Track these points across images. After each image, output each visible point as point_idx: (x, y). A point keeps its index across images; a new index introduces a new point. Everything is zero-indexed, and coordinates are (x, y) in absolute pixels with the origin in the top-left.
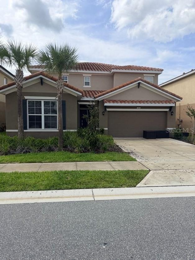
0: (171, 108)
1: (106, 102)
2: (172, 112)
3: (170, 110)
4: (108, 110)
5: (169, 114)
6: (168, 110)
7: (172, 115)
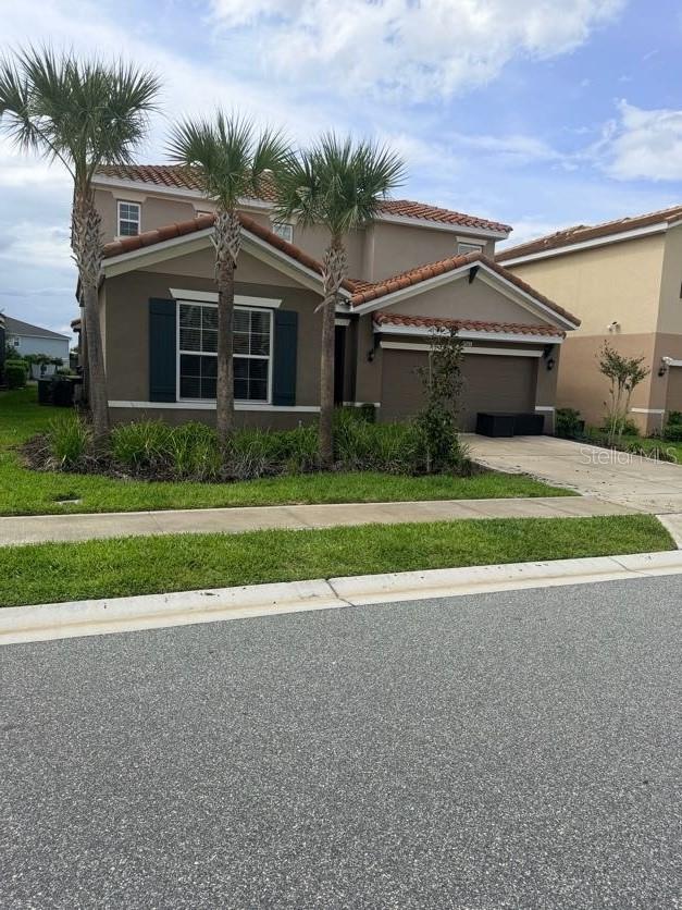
0: (549, 349)
1: (386, 322)
2: (551, 361)
3: (546, 355)
4: (384, 345)
5: (542, 366)
6: (539, 354)
7: (549, 368)
